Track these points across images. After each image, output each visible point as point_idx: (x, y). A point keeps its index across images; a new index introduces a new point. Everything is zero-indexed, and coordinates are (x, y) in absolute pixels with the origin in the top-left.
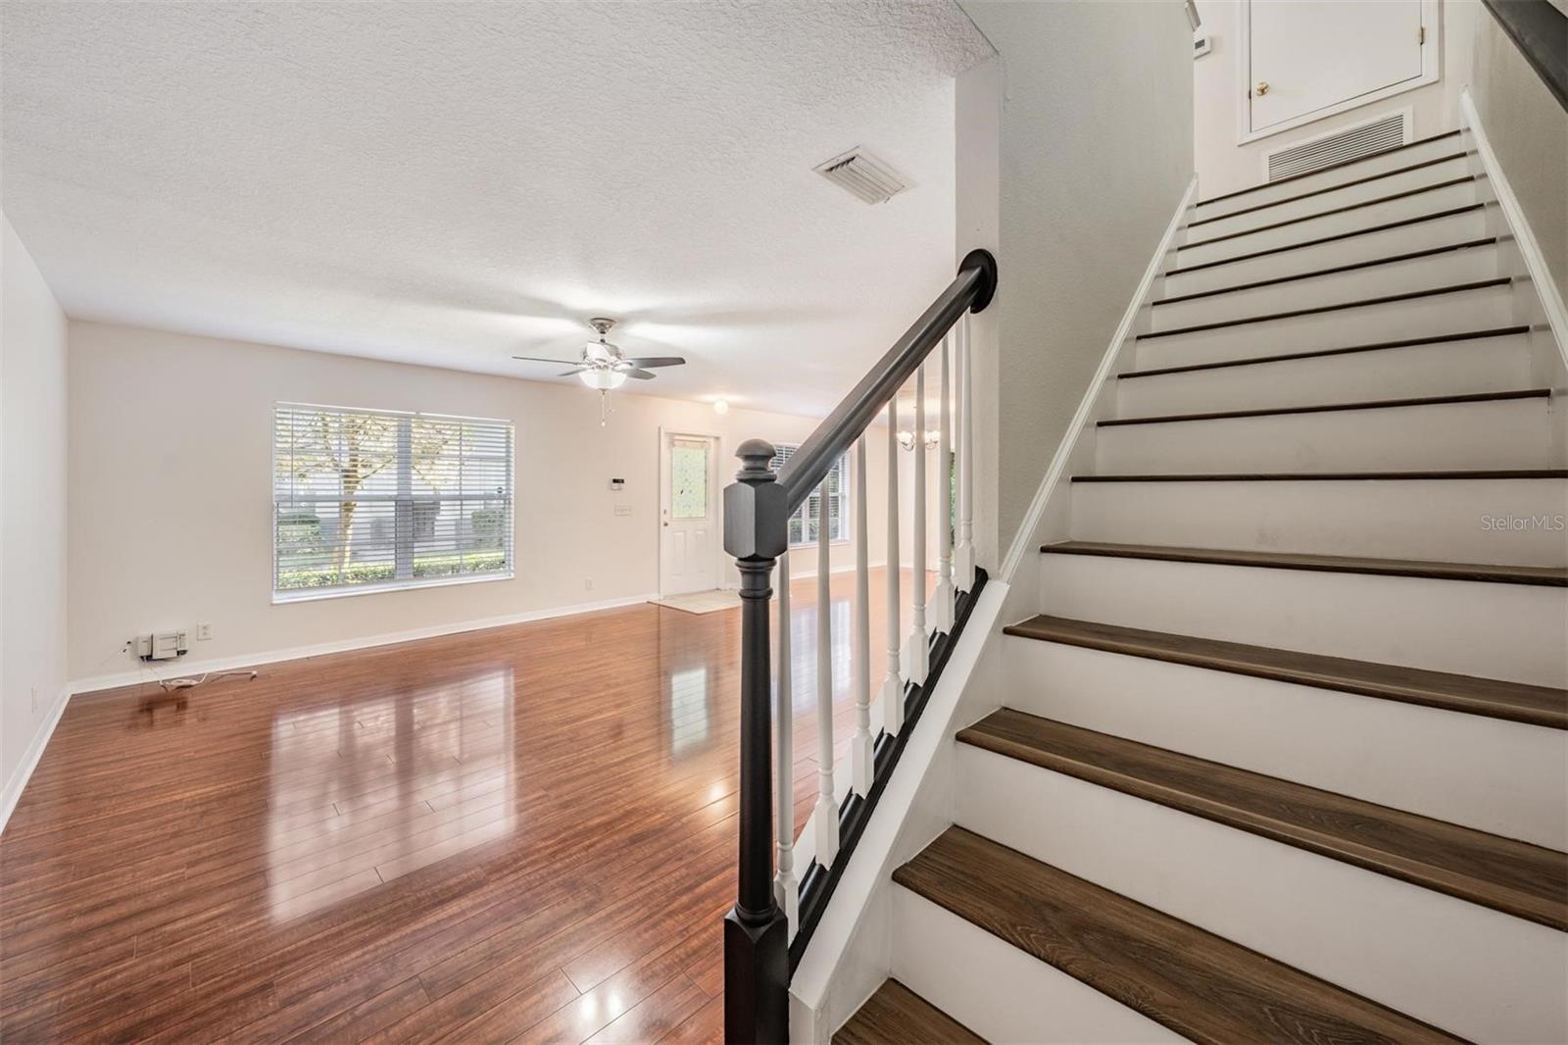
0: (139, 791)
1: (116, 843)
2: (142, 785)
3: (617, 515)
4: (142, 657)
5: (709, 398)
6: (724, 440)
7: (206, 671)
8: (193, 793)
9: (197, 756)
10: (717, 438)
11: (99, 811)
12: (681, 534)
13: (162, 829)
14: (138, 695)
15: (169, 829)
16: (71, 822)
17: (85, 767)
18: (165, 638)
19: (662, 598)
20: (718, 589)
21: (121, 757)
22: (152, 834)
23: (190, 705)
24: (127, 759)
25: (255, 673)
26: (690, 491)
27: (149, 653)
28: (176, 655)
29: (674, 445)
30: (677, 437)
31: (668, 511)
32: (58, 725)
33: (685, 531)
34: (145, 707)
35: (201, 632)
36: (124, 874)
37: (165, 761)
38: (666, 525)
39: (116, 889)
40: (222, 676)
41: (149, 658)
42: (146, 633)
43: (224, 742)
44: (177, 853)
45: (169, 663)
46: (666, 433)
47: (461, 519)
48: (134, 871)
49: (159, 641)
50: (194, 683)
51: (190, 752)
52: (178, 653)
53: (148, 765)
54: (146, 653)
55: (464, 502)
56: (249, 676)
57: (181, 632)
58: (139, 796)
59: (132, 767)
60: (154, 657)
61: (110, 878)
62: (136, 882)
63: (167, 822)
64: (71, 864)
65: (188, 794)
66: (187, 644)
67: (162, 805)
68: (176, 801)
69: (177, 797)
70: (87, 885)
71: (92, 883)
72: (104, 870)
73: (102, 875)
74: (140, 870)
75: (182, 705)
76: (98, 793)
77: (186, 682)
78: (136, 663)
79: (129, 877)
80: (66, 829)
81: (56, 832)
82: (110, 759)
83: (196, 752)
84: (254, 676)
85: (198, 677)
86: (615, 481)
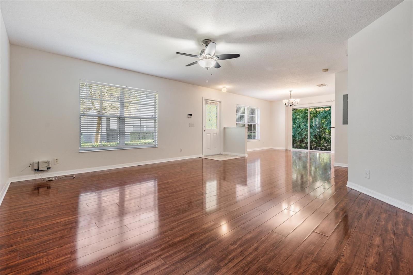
0: (42, 218)
1: (36, 241)
2: (42, 216)
3: (190, 127)
4: (35, 170)
5: (220, 87)
6: (222, 103)
7: (57, 176)
8: (64, 219)
9: (62, 204)
10: (220, 102)
11: (27, 226)
12: (209, 134)
13: (55, 235)
14: (34, 183)
15: (58, 235)
16: (16, 231)
17: (19, 208)
18: (43, 163)
19: (204, 156)
20: (220, 154)
21: (32, 204)
22: (51, 237)
23: (51, 187)
24: (35, 205)
25: (74, 176)
26: (212, 120)
27: (38, 168)
28: (47, 169)
29: (207, 104)
30: (208, 101)
31: (205, 126)
32: (7, 192)
33: (210, 134)
34: (36, 187)
35: (55, 161)
36: (43, 257)
37: (49, 206)
38: (205, 131)
39: (40, 265)
40: (63, 177)
41: (38, 170)
42: (36, 161)
43: (71, 200)
44: (64, 247)
45: (44, 172)
46: (205, 99)
47: (140, 125)
48: (47, 255)
49: (41, 164)
50: (54, 179)
51: (59, 203)
52: (48, 168)
53: (43, 208)
54: (36, 168)
55: (141, 120)
56: (73, 177)
57: (49, 161)
58: (42, 220)
59: (37, 208)
60: (39, 170)
61: (37, 259)
62: (49, 261)
63: (57, 231)
64: (18, 251)
65: (62, 220)
66: (51, 165)
67: (52, 224)
68: (58, 223)
69: (59, 221)
70: (26, 262)
71: (29, 261)
72: (33, 254)
73: (32, 257)
74: (50, 255)
75: (49, 188)
76: (26, 218)
77: (51, 179)
78: (33, 172)
79: (45, 259)
80: (14, 234)
81: (10, 235)
82: (28, 205)
83: (61, 203)
84: (74, 178)
85: (55, 177)
86: (190, 115)
